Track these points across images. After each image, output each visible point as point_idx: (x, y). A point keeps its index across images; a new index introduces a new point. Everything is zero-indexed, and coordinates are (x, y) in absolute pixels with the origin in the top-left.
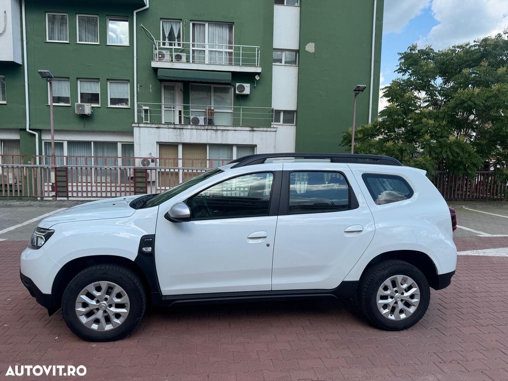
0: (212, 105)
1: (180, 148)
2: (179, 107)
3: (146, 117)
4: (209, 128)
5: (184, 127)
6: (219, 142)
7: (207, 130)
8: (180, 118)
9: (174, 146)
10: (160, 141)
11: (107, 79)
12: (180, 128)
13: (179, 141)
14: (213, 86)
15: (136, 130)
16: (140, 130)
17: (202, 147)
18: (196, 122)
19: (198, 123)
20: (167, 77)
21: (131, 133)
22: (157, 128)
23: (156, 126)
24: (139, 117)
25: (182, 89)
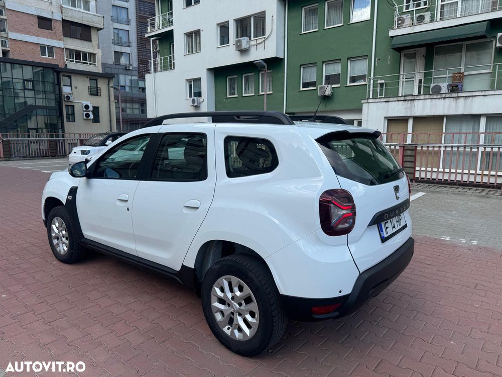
0: (463, 66)
1: (411, 122)
2: (419, 75)
3: (381, 90)
4: (447, 96)
5: (416, 98)
6: (460, 112)
7: (444, 98)
8: (420, 87)
9: (404, 120)
10: (388, 116)
11: (348, 58)
12: (411, 100)
13: (409, 115)
14: (465, 43)
15: (365, 107)
16: (368, 106)
17: (438, 119)
18: (437, 91)
19: (440, 91)
20: (402, 44)
21: (359, 110)
22: (386, 102)
23: (385, 100)
24: (375, 92)
25: (425, 55)
